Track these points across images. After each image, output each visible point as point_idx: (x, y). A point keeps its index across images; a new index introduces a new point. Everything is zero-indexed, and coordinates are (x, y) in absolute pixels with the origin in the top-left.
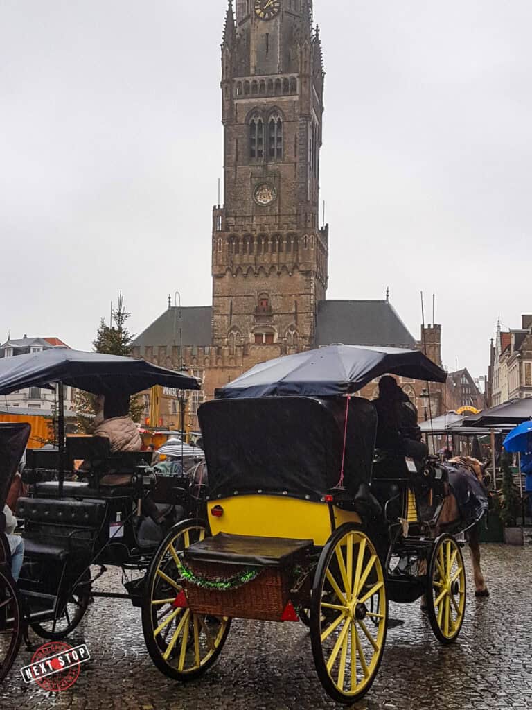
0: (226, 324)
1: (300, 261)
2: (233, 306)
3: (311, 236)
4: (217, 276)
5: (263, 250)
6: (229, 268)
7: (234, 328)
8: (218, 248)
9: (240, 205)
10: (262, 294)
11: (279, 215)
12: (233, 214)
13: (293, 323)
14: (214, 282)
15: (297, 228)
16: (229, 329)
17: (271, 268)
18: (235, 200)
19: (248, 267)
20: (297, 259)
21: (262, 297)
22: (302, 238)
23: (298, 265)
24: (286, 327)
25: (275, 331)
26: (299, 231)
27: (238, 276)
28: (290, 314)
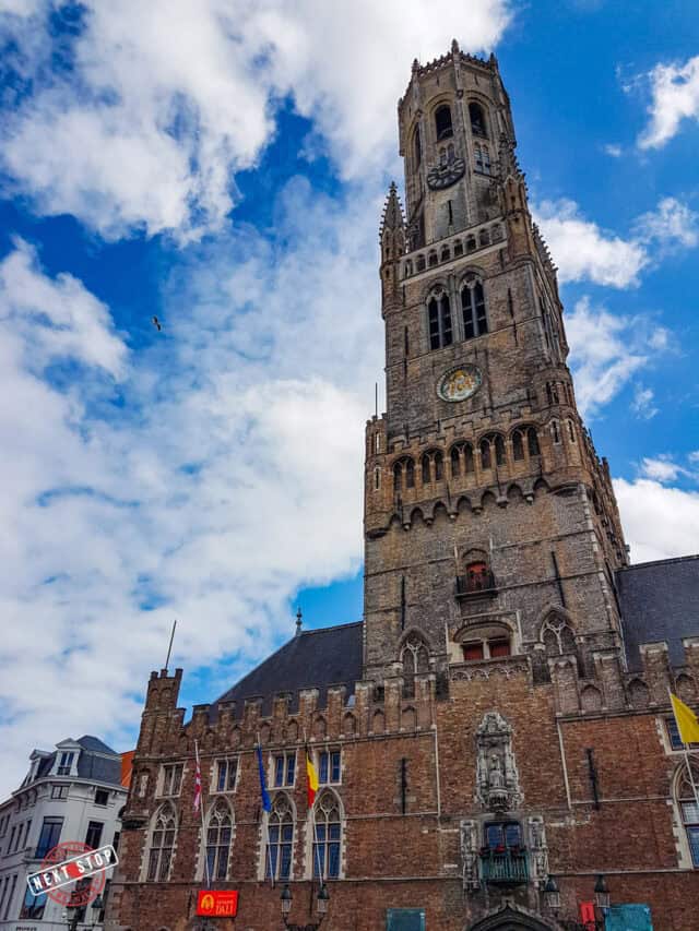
0: (393, 629)
1: (547, 470)
2: (407, 588)
3: (566, 421)
4: (372, 535)
5: (463, 468)
6: (395, 515)
7: (413, 637)
8: (375, 484)
9: (415, 414)
10: (468, 552)
11: (492, 408)
12: (404, 431)
13: (556, 604)
14: (367, 547)
15: (533, 412)
16: (400, 639)
17: (483, 497)
18: (405, 409)
19: (434, 504)
20: (541, 467)
21: (471, 559)
22: (547, 426)
23: (545, 477)
24: (540, 616)
25: (510, 629)
26: (537, 416)
27: (415, 527)
28: (543, 584)
